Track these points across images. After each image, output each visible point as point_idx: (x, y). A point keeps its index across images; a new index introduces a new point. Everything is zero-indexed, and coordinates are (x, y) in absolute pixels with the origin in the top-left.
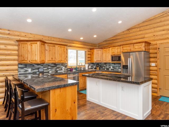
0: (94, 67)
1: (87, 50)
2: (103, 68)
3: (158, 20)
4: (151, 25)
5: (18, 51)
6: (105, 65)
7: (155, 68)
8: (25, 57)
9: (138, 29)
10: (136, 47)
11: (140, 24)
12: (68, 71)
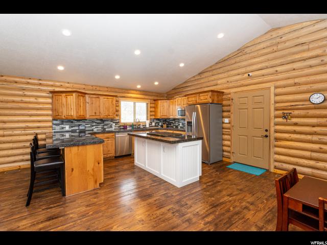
0: (160, 124)
1: (148, 101)
2: (172, 125)
3: (233, 61)
4: (224, 68)
5: (52, 104)
6: (173, 122)
7: (228, 125)
8: (59, 112)
9: (211, 73)
10: (202, 98)
11: (213, 65)
12: (120, 129)
